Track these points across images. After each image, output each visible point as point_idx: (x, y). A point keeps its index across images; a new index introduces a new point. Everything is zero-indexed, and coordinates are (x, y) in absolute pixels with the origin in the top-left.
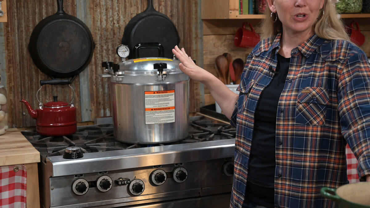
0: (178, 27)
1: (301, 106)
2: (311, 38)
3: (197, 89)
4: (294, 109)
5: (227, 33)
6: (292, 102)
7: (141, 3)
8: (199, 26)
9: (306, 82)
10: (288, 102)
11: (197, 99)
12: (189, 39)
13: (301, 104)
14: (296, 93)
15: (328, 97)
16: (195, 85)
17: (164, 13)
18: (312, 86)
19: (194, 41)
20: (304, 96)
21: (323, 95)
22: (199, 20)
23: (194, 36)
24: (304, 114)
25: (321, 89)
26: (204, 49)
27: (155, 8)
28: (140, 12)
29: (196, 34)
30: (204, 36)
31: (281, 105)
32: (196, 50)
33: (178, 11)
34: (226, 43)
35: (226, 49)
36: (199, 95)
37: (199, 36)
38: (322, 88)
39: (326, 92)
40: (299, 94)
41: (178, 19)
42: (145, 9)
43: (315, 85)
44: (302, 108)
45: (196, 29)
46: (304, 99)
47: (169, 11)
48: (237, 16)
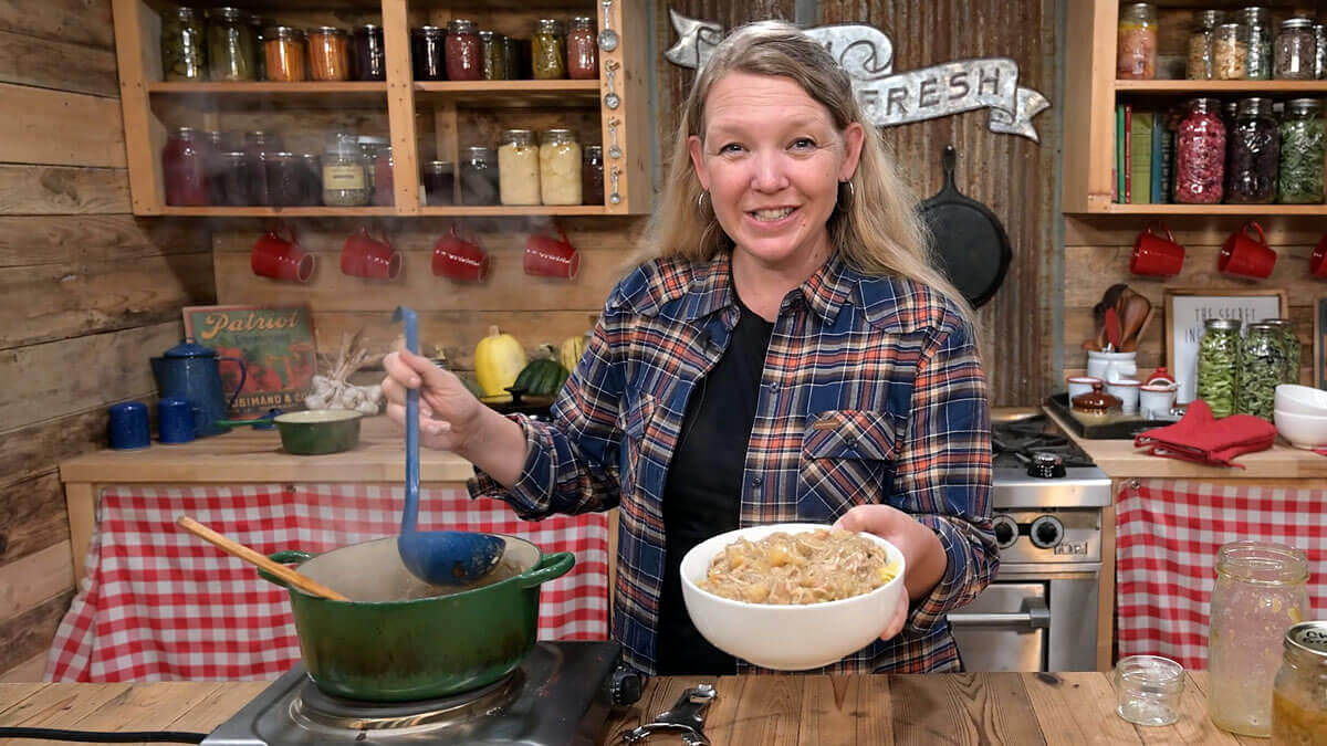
0: (1009, 229)
1: (813, 467)
2: (830, 261)
3: (1047, 358)
4: (793, 477)
5: (1122, 243)
6: (786, 456)
7: (932, 179)
8: (1056, 227)
9: (824, 395)
10: (774, 456)
11: (1046, 379)
12: (1032, 253)
13: (814, 461)
14: (799, 430)
15: (892, 437)
16: (1043, 350)
17: (978, 200)
18: (843, 407)
19: (1043, 259)
20: (821, 437)
21: (876, 434)
22: (1056, 215)
23: (1044, 247)
24: (822, 491)
25: (869, 415)
26: (1066, 275)
27: (959, 190)
28: (927, 197)
29: (1050, 243)
30: (1067, 249)
31: (753, 464)
32: (1048, 278)
33: (1010, 194)
34: (1119, 264)
35: (1116, 275)
36: (1052, 370)
37: (1056, 248)
38: (872, 414)
39: (884, 424)
40: (809, 432)
41: (1010, 212)
42: (938, 191)
43: (853, 403)
44: (818, 474)
45: (1049, 232)
46: (820, 448)
47: (991, 196)
48: (1105, 208)
